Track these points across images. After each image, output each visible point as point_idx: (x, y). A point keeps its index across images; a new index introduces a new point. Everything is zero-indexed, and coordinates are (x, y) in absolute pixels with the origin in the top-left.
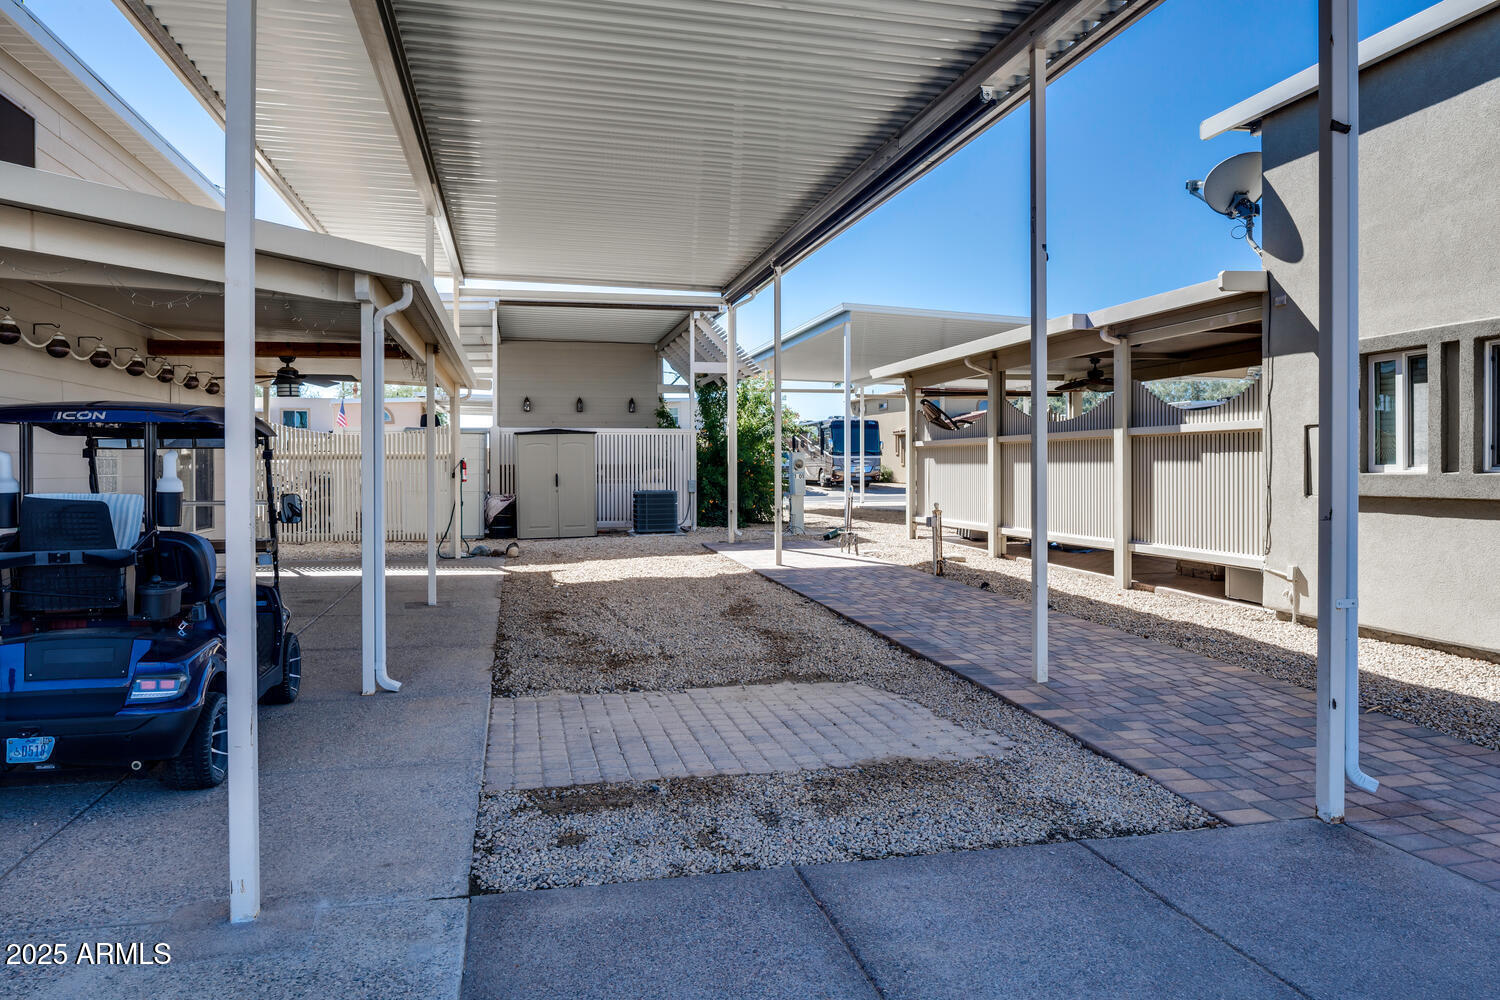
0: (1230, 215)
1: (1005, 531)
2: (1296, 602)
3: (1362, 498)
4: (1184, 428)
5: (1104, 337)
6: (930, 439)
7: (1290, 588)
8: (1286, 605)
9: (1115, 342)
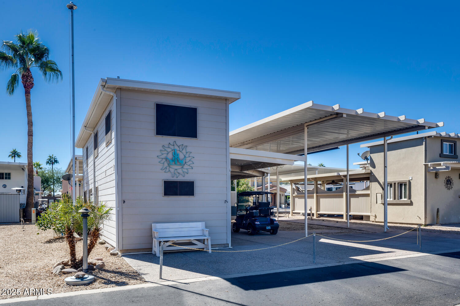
0: (364, 160)
1: (318, 213)
2: (375, 219)
3: (388, 204)
4: (356, 193)
5: (342, 177)
6: (297, 194)
7: (374, 217)
8: (374, 220)
9: (344, 178)
